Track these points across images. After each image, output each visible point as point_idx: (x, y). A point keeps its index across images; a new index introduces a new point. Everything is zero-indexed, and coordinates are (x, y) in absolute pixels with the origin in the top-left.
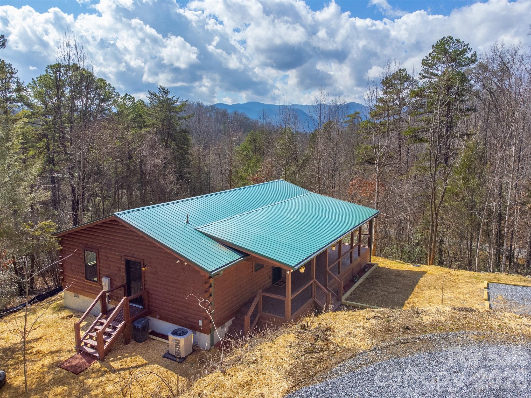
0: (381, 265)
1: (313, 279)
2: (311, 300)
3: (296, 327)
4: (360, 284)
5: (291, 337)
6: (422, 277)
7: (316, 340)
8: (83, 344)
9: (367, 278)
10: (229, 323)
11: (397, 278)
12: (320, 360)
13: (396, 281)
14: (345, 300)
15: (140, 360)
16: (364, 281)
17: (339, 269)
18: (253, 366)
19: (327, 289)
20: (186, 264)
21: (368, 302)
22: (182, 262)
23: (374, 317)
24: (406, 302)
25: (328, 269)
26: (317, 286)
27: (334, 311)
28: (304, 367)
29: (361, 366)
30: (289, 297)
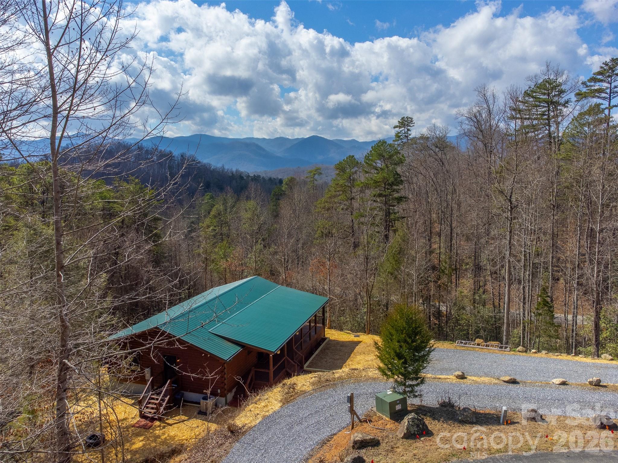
0: (332, 338)
1: (285, 356)
2: (284, 370)
3: (281, 385)
4: (316, 355)
5: (279, 389)
6: (357, 346)
7: (290, 389)
8: (143, 412)
9: (321, 350)
10: (234, 390)
11: (341, 348)
12: (291, 396)
13: (340, 350)
14: (307, 367)
15: (183, 417)
16: (319, 353)
17: (301, 346)
18: (266, 401)
19: (294, 362)
20: (209, 356)
21: (320, 367)
22: (206, 355)
23: (315, 377)
24: (344, 365)
25: (294, 348)
26: (288, 361)
27: (297, 376)
28: (286, 399)
29: (307, 396)
30: (272, 369)
